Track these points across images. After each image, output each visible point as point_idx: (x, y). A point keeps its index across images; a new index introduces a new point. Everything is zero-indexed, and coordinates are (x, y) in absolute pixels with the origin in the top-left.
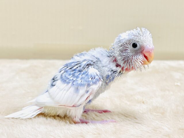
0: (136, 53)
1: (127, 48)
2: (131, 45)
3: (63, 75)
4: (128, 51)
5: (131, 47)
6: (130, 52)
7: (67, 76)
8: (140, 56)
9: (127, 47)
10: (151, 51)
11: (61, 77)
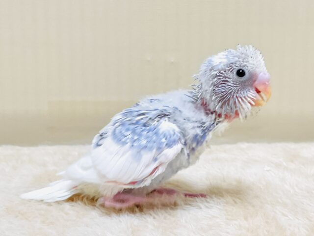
0: (244, 86)
1: (227, 79)
2: (235, 73)
3: (117, 131)
4: (229, 84)
5: (233, 76)
6: (233, 85)
7: (123, 132)
8: (249, 91)
9: (226, 77)
10: (268, 82)
11: (114, 133)
